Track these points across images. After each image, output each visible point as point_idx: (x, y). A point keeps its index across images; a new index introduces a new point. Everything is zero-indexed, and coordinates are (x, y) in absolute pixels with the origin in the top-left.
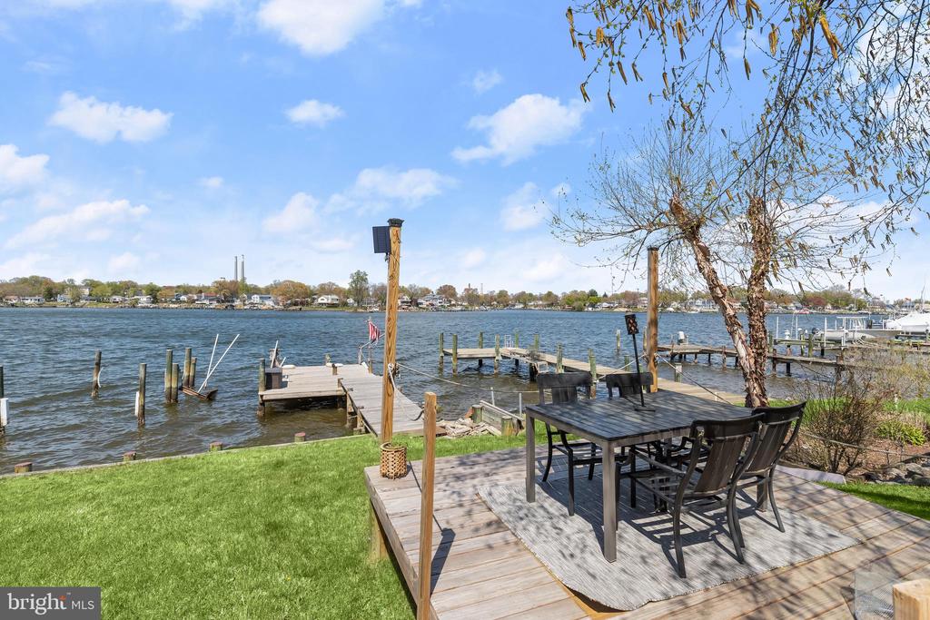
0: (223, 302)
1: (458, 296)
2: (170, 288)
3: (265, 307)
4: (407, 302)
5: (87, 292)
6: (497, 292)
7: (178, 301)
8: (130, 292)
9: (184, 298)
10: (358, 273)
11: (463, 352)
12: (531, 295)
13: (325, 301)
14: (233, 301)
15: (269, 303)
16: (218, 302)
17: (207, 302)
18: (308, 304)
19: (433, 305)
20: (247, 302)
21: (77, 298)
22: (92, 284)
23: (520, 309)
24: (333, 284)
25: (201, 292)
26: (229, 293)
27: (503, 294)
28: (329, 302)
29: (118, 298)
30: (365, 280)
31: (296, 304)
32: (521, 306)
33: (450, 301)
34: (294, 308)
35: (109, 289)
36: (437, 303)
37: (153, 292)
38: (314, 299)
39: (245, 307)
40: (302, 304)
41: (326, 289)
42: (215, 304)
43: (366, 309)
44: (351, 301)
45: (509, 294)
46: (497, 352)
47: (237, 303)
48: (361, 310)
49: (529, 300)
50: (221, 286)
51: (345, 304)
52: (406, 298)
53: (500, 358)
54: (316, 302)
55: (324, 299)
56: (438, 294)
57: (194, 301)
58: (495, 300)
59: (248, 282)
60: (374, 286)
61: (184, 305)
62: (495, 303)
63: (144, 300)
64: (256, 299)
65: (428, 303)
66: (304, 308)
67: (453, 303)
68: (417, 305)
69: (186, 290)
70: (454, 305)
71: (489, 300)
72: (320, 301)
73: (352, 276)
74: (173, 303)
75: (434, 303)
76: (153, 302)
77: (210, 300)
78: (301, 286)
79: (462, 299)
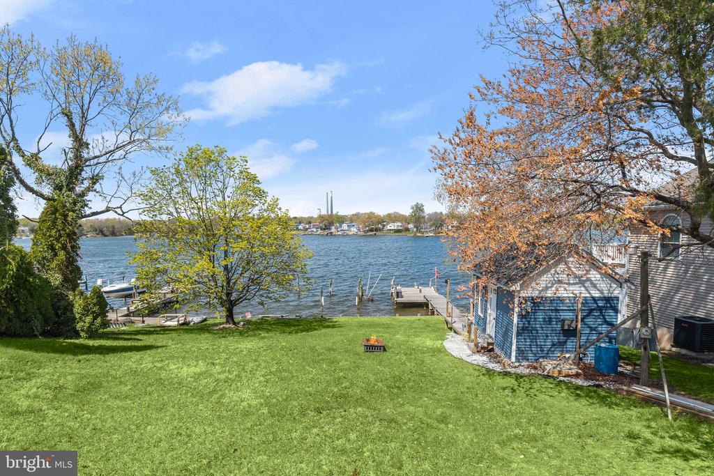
0: (324, 229)
3: (351, 233)
9: (300, 227)
10: (417, 205)
13: (392, 228)
14: (330, 229)
15: (354, 230)
16: (321, 229)
17: (313, 230)
18: (380, 230)
20: (339, 230)
24: (397, 213)
25: (310, 222)
26: (327, 223)
28: (395, 228)
30: (422, 210)
31: (371, 230)
34: (371, 233)
38: (384, 226)
39: (339, 233)
40: (376, 230)
41: (393, 218)
42: (320, 231)
43: (423, 233)
44: (411, 226)
47: (333, 230)
48: (418, 234)
50: (322, 217)
51: (407, 230)
54: (386, 228)
55: (391, 226)
57: (307, 229)
60: (429, 214)
64: (345, 226)
66: (378, 233)
72: (389, 228)
73: (412, 208)
77: (317, 228)
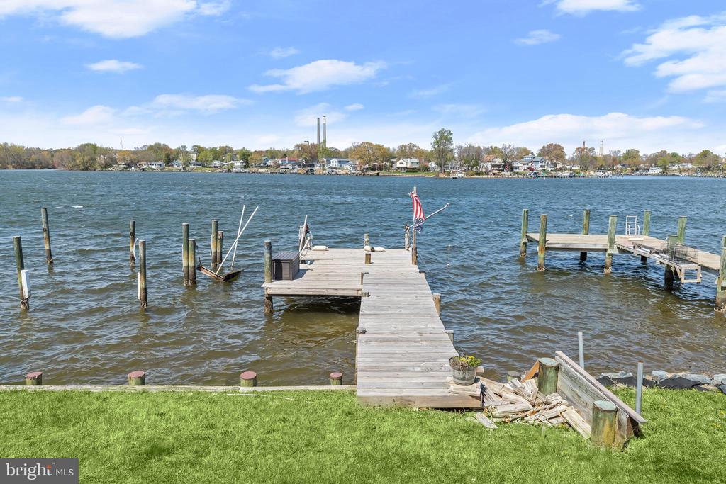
0: (305, 166)
1: (567, 157)
2: (260, 153)
3: (343, 172)
4: (499, 166)
5: (194, 157)
6: (623, 151)
7: (266, 166)
8: (227, 157)
9: (270, 162)
10: (442, 132)
11: (555, 239)
12: (674, 155)
13: (404, 165)
14: (314, 166)
15: (347, 168)
16: (300, 166)
17: (290, 167)
18: (386, 168)
19: (531, 169)
20: (326, 167)
21: (188, 163)
22: (198, 150)
23: (658, 175)
24: (414, 146)
25: (285, 156)
26: (310, 156)
27: (632, 155)
28: (409, 166)
29: (218, 163)
30: (450, 141)
31: (373, 169)
32: (659, 170)
33: (555, 165)
34: (371, 172)
35: (211, 154)
36: (537, 167)
37: (246, 156)
38: (393, 163)
39: (325, 172)
40: (380, 168)
41: (406, 152)
42: (297, 168)
43: (449, 174)
44: (433, 165)
45: (641, 154)
46: (612, 242)
47: (317, 168)
48: (442, 176)
49: (673, 163)
50: (303, 149)
51: (426, 169)
52: (498, 161)
53: (616, 252)
54: (394, 167)
55: (403, 163)
56: (539, 155)
57: (278, 166)
58: (620, 163)
59: (328, 146)
60: (460, 147)
61: (270, 170)
62: (619, 166)
63: (238, 164)
64: (335, 162)
65: (525, 167)
66: (382, 173)
67: (559, 166)
68: (512, 169)
69: (272, 154)
70: (561, 169)
71: (611, 163)
72: (398, 165)
73: (435, 136)
74: (262, 167)
75: (534, 166)
76: (245, 167)
77: (293, 165)
78: (379, 147)
79: (573, 161)
